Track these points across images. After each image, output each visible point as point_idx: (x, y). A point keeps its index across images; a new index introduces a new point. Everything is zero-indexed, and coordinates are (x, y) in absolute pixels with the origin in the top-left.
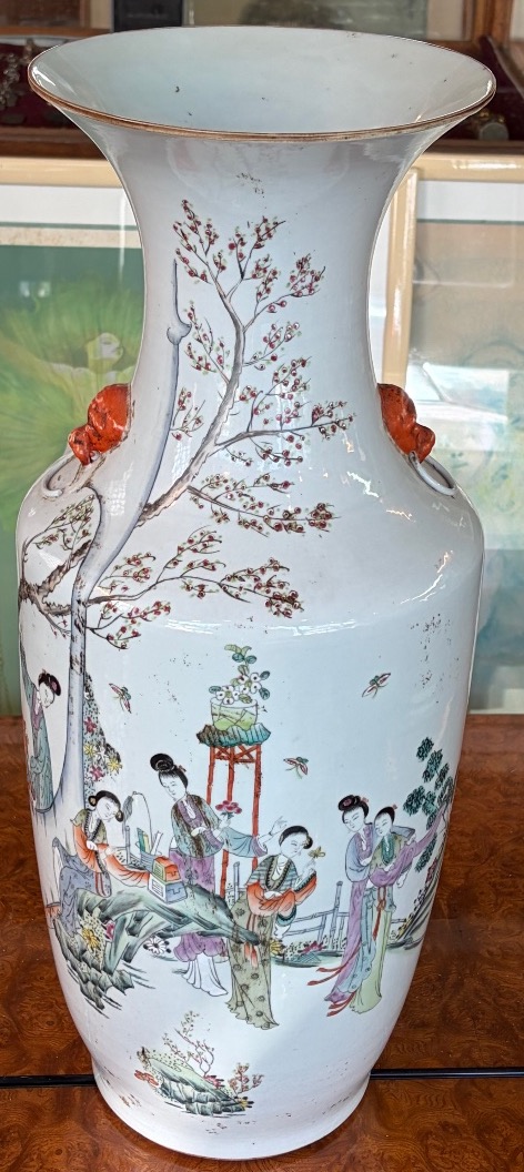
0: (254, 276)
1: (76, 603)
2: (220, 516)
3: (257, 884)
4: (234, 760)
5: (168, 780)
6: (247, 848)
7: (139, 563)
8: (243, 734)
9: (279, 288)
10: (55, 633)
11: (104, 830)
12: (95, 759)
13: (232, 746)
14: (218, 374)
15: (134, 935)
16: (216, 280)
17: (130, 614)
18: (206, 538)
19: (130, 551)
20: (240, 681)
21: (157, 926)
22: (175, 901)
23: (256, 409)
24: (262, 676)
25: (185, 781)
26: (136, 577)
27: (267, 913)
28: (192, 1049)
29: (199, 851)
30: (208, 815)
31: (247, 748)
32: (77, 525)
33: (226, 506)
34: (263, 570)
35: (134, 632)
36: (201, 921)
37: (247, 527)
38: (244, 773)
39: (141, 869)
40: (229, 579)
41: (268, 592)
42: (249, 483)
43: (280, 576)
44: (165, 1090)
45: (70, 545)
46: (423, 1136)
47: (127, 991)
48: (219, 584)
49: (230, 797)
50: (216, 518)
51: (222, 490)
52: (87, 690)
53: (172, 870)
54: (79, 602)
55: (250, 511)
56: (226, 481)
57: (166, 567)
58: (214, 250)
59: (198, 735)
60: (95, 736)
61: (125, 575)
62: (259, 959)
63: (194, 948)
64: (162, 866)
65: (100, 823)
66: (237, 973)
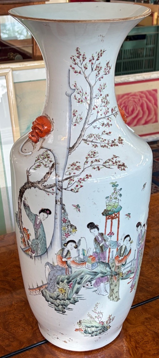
0: (96, 70)
1: (58, 182)
2: (95, 146)
3: (118, 256)
4: (112, 218)
5: (93, 230)
6: (115, 246)
7: (75, 165)
8: (115, 210)
9: (102, 72)
10: (48, 194)
11: (70, 253)
12: (66, 231)
13: (112, 214)
14: (86, 103)
15: (80, 284)
16: (84, 73)
17: (79, 181)
18: (93, 153)
19: (70, 162)
20: (114, 193)
21: (88, 279)
22: (94, 269)
23: (98, 111)
24: (120, 190)
25: (98, 229)
26: (76, 169)
27: (120, 264)
28: (97, 315)
29: (102, 250)
30: (105, 238)
31: (116, 214)
32: (46, 160)
33: (96, 142)
34: (113, 159)
35: (81, 186)
36: (102, 273)
37: (104, 147)
38: (115, 221)
39: (83, 262)
40: (105, 163)
41: (117, 164)
42: (100, 134)
43: (118, 159)
44: (86, 332)
45: (47, 166)
46: (143, 323)
47: (76, 304)
48: (103, 165)
49: (111, 230)
50: (94, 147)
51: (93, 138)
52: (63, 209)
53: (94, 259)
54: (59, 181)
55: (103, 142)
56: (93, 135)
57: (84, 164)
58: (84, 63)
59: (102, 214)
60: (66, 223)
61: (72, 169)
62: (117, 280)
63: (99, 282)
64: (90, 259)
65: (68, 251)
66: (111, 286)
